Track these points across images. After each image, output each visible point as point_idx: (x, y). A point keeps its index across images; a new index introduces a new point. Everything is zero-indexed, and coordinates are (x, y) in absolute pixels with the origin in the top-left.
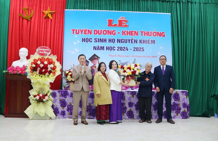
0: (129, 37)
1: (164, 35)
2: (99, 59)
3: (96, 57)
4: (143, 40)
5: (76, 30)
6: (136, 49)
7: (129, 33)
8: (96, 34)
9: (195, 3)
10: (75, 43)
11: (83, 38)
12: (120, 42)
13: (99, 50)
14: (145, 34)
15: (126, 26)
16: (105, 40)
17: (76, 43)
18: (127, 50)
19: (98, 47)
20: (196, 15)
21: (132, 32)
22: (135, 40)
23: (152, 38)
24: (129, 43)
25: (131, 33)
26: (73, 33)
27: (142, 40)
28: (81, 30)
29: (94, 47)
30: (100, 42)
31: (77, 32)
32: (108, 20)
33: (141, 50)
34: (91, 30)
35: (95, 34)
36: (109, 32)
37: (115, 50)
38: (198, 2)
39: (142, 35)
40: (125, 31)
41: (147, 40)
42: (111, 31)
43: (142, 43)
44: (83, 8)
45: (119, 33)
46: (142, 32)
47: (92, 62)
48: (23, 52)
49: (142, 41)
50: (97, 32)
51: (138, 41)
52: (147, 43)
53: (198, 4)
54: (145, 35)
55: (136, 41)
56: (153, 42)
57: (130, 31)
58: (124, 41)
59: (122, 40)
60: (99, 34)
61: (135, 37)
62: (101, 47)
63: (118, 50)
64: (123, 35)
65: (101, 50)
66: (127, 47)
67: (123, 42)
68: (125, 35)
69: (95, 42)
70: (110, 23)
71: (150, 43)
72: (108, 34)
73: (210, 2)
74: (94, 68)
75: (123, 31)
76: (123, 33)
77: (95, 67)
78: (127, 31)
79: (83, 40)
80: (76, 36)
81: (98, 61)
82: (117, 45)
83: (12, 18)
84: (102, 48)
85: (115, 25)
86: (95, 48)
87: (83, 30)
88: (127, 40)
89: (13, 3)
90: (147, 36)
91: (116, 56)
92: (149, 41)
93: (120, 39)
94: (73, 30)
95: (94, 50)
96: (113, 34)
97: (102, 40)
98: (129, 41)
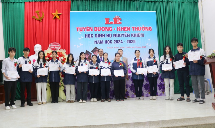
0: (123, 32)
1: (151, 29)
3: (97, 49)
4: (134, 34)
5: (80, 28)
6: (129, 42)
7: (122, 29)
8: (96, 30)
9: (175, 2)
10: (79, 39)
11: (86, 35)
12: (115, 37)
13: (99, 43)
14: (136, 29)
15: (120, 23)
16: (104, 36)
17: (81, 39)
18: (122, 43)
19: (98, 41)
20: (176, 12)
21: (125, 27)
22: (128, 34)
23: (141, 32)
24: (123, 37)
25: (124, 29)
26: (78, 31)
28: (84, 28)
29: (95, 41)
30: (100, 37)
31: (81, 30)
33: (133, 42)
34: (92, 28)
35: (95, 30)
37: (112, 43)
38: (177, 1)
39: (133, 30)
40: (120, 27)
41: (137, 34)
42: (108, 27)
43: (133, 37)
44: (85, 10)
45: (115, 29)
46: (133, 28)
47: (94, 54)
48: (38, 48)
49: (134, 35)
50: (97, 29)
51: (130, 35)
52: (137, 36)
53: (177, 3)
54: (135, 30)
55: (128, 35)
56: (143, 35)
57: (123, 27)
58: (119, 35)
59: (118, 35)
60: (99, 30)
61: (127, 32)
62: (101, 41)
63: (114, 43)
64: (118, 30)
66: (121, 41)
67: (118, 37)
68: (120, 30)
69: (95, 37)
70: (107, 21)
71: (140, 36)
72: (106, 30)
73: (187, 1)
75: (118, 27)
76: (118, 29)
78: (121, 27)
79: (86, 36)
80: (80, 33)
82: (113, 39)
83: (27, 20)
84: (102, 42)
85: (111, 23)
86: (96, 42)
87: (85, 28)
88: (121, 34)
89: (27, 8)
90: (137, 30)
91: (113, 48)
92: (139, 34)
93: (116, 34)
94: (78, 28)
96: (110, 30)
97: (101, 36)
98: (123, 35)
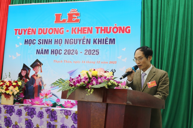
1: (129, 30)
2: (42, 66)
3: (39, 63)
4: (99, 39)
5: (19, 30)
6: (90, 52)
8: (41, 33)
10: (17, 46)
11: (25, 40)
12: (68, 43)
13: (43, 54)
14: (102, 30)
15: (77, 21)
16: (50, 42)
17: (18, 46)
18: (77, 53)
19: (42, 50)
21: (84, 28)
22: (87, 40)
23: (111, 36)
24: (80, 43)
25: (83, 30)
26: (16, 34)
27: (96, 39)
28: (24, 29)
29: (37, 50)
30: (44, 44)
31: (20, 33)
32: (56, 15)
33: (95, 53)
34: (35, 29)
35: (39, 33)
36: (56, 31)
37: (61, 53)
39: (97, 32)
40: (76, 28)
41: (103, 39)
43: (96, 43)
45: (68, 31)
46: (98, 28)
47: (33, 70)
49: (97, 41)
50: (42, 31)
51: (92, 41)
52: (103, 43)
54: (101, 32)
55: (89, 41)
56: (112, 41)
57: (81, 28)
58: (73, 41)
60: (44, 33)
61: (88, 36)
62: (45, 50)
63: (65, 54)
64: (72, 33)
65: (44, 54)
66: (76, 50)
67: (72, 44)
68: (75, 33)
69: (38, 43)
71: (108, 42)
74: (35, 77)
75: (73, 28)
76: (73, 31)
77: (37, 76)
78: (78, 28)
79: (26, 42)
80: (18, 37)
81: (40, 68)
82: (64, 47)
84: (46, 52)
85: (64, 21)
86: (38, 52)
87: (26, 29)
88: (77, 39)
90: (104, 33)
91: (62, 61)
92: (107, 40)
93: (68, 39)
94: (16, 30)
95: (37, 54)
96: (61, 33)
97: (46, 42)
98: (80, 41)
